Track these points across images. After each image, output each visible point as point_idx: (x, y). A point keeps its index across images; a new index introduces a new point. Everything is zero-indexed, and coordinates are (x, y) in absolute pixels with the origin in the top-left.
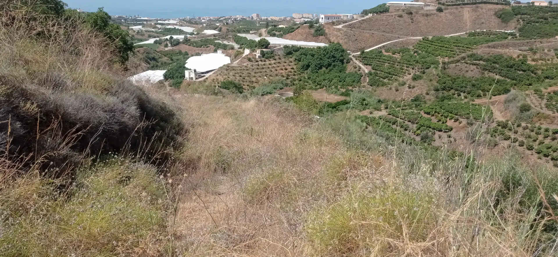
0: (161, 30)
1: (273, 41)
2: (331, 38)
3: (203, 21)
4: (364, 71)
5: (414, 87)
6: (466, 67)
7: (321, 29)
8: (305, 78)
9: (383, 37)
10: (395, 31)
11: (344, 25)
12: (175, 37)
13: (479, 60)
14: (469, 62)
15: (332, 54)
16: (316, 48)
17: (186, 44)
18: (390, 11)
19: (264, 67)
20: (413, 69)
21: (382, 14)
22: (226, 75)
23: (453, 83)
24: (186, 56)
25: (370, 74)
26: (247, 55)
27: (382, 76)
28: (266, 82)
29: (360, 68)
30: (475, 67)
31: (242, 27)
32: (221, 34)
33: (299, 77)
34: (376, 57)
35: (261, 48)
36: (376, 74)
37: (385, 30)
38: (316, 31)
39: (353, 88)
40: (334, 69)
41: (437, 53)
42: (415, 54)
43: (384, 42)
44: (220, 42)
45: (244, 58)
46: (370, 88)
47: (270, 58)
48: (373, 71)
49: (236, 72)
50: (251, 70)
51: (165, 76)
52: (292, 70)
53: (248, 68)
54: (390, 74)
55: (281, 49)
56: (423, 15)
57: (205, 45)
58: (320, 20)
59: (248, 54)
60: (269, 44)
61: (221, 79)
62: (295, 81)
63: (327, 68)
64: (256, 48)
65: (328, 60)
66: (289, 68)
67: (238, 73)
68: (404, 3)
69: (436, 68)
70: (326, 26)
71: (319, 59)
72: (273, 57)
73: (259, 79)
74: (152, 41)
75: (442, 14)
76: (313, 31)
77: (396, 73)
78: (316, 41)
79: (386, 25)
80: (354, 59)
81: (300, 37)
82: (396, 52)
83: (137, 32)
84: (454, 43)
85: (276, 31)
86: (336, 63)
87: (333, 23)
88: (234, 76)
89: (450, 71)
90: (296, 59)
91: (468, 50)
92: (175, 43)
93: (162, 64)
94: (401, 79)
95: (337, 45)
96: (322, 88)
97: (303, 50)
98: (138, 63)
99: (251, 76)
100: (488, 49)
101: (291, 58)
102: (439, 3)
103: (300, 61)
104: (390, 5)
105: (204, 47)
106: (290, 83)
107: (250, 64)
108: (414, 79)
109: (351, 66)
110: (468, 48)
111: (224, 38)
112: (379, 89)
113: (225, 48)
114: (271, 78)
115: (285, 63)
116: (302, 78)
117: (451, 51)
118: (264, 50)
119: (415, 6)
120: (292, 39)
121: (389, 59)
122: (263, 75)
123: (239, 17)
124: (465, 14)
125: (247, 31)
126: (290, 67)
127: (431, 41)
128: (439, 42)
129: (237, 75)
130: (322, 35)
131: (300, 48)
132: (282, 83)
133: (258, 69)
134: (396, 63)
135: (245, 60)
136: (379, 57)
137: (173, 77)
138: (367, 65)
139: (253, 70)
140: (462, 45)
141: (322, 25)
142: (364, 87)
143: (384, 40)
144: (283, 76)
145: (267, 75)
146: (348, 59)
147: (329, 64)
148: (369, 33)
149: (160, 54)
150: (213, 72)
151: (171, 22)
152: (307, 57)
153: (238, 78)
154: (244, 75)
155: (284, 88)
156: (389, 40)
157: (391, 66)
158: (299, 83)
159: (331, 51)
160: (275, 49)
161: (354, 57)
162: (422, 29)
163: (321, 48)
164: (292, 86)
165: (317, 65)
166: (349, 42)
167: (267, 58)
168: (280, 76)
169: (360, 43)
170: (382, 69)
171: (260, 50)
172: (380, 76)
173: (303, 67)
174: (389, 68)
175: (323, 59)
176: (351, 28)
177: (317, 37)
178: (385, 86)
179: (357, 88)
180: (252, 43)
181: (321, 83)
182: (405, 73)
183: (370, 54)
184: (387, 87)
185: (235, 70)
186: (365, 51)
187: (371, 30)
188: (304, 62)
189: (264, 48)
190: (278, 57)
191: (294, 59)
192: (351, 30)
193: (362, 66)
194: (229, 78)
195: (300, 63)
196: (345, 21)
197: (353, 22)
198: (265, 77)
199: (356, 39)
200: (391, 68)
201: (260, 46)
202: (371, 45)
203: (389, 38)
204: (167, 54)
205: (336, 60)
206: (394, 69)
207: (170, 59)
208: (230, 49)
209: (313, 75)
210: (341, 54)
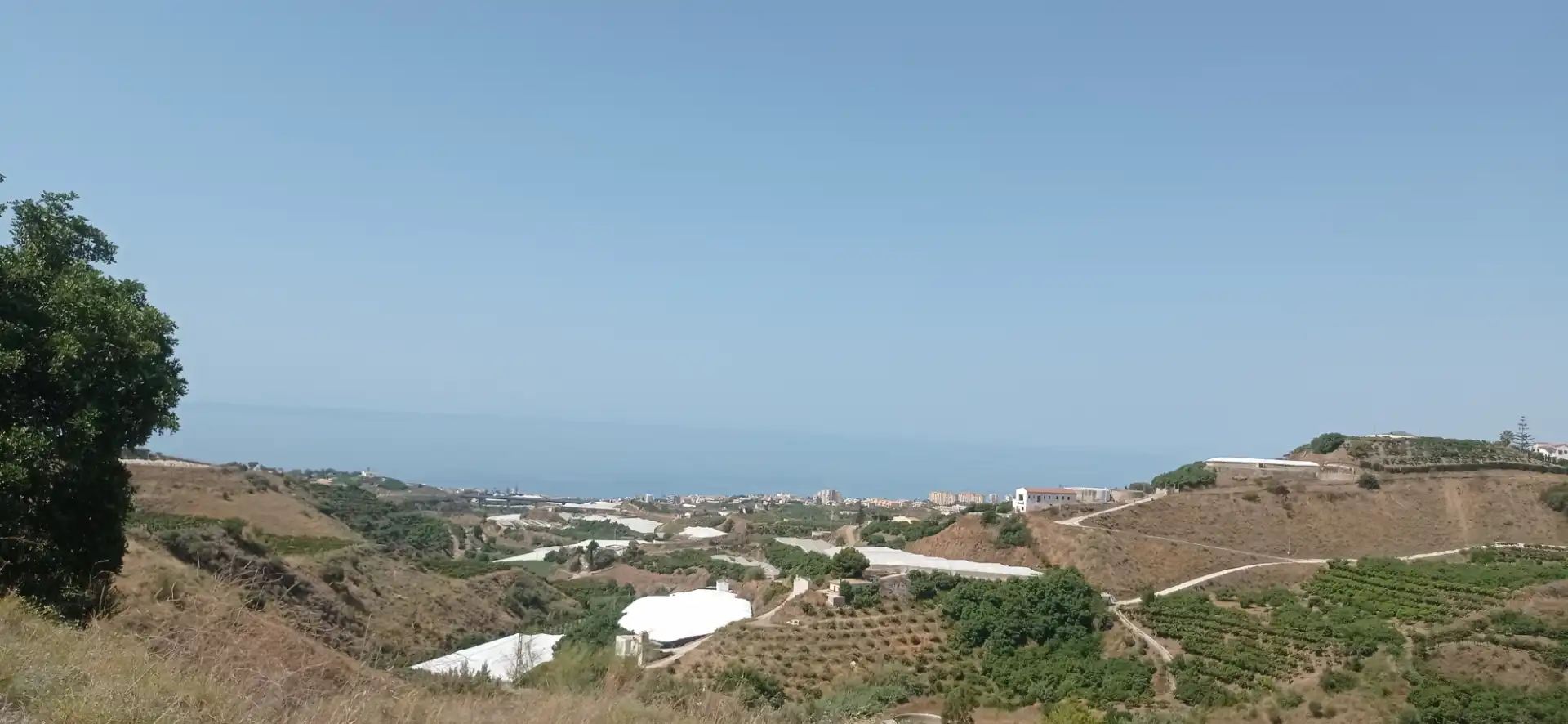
0: (568, 527)
1: (878, 557)
2: (1048, 555)
3: (686, 505)
4: (1159, 655)
5: (1331, 713)
6: (1495, 654)
7: (1019, 528)
8: (974, 671)
9: (1205, 555)
10: (1239, 541)
11: (1085, 517)
12: (603, 544)
13: (1536, 633)
14: (1501, 637)
15: (1054, 599)
16: (1005, 580)
17: (631, 565)
18: (1219, 481)
19: (850, 631)
20: (1319, 654)
21: (1196, 492)
22: (736, 653)
23: (1466, 706)
24: (629, 595)
25: (1179, 665)
26: (802, 596)
27: (1217, 672)
28: (856, 679)
29: (1145, 645)
30: (1525, 654)
31: (792, 520)
32: (729, 538)
33: (956, 667)
34: (1191, 614)
35: (844, 577)
36: (1200, 669)
37: (1210, 536)
38: (1005, 532)
39: (1128, 707)
40: (1064, 645)
41: (1386, 607)
42: (1315, 609)
43: (1210, 571)
44: (725, 558)
45: (792, 604)
46: (1186, 712)
47: (870, 606)
48: (1188, 657)
49: (765, 644)
50: (810, 639)
51: (558, 651)
52: (936, 646)
53: (800, 634)
54: (1244, 669)
55: (901, 579)
56: (1321, 497)
57: (684, 568)
58: (1015, 503)
59: (803, 592)
60: (867, 565)
61: (718, 663)
62: (944, 678)
63: (1041, 642)
64: (827, 578)
65: (1042, 618)
66: (924, 636)
67: (771, 648)
68: (1258, 461)
69: (1397, 654)
70: (1033, 519)
71: (1015, 614)
72: (878, 602)
73: (835, 667)
74: (539, 554)
75: (1377, 495)
76: (994, 532)
77: (1265, 667)
78: (1004, 562)
79: (1212, 523)
80: (1124, 618)
81: (955, 548)
82: (1252, 602)
83: (505, 531)
84: (1435, 579)
85: (887, 532)
86: (1069, 628)
87: (1054, 512)
88: (759, 656)
89: (1443, 667)
90: (945, 612)
91: (1486, 602)
92: (602, 559)
93: (556, 617)
94: (1284, 686)
95: (1070, 575)
96: (1031, 703)
97: (965, 587)
98: (490, 611)
99: (811, 659)
100: (1552, 600)
101: (932, 607)
102: (1364, 465)
103: (958, 618)
104: (1217, 465)
105: (680, 573)
106: (927, 683)
107: (808, 621)
108: (1331, 685)
109: (1115, 638)
110: (1485, 594)
111: (738, 547)
112: (1215, 714)
113: (737, 576)
114: (870, 666)
115: (915, 621)
116: (967, 672)
117: (1428, 602)
118: (852, 581)
119: (1290, 469)
120: (931, 554)
121: (1233, 620)
122: (846, 658)
123: (782, 498)
124: (1447, 495)
125: (804, 533)
126: (927, 635)
127: (1357, 572)
128: (1382, 573)
129: (768, 654)
130: (1022, 545)
131: (959, 580)
132: (905, 684)
133: (831, 636)
134: (1261, 635)
136: (1202, 614)
138: (1166, 636)
139: (818, 639)
140: (1464, 586)
141: (1022, 515)
142: (1164, 705)
143: (1208, 566)
144: (907, 663)
145: (859, 656)
146: (1106, 618)
147: (1046, 629)
148: (1160, 543)
149: (555, 590)
150: (697, 643)
151: (601, 505)
152: (981, 609)
153: (770, 662)
154: (788, 654)
155: (911, 699)
156: (1226, 567)
157: (1244, 643)
158: (956, 686)
159: (1053, 593)
160: (883, 582)
161: (1123, 612)
162: (1321, 536)
163: (1022, 581)
164: (934, 693)
165: (1010, 631)
166: (1105, 568)
167: (859, 607)
168: (897, 662)
169: (1139, 570)
170: (1216, 652)
171: (838, 581)
172: (1212, 675)
173: (968, 636)
174: (1240, 648)
175: (1029, 614)
176: (1106, 526)
177: (1008, 551)
178: (1235, 707)
179: (1142, 709)
180: (816, 562)
181: (1027, 689)
182: (1295, 666)
183: (1173, 605)
184: (1241, 711)
185: (764, 639)
186: (1156, 594)
187: (1166, 534)
188: (969, 621)
189: (850, 577)
190: (893, 603)
191: (941, 613)
192: (1108, 532)
193: (1152, 641)
194: (743, 661)
195: (957, 623)
196: (1089, 507)
197: (1111, 510)
198: (854, 663)
199: (1126, 561)
200: (1246, 649)
201: (839, 571)
202: (1168, 580)
203: (1223, 559)
204: (576, 591)
205: (1069, 620)
206: (1256, 651)
207: (580, 605)
208: (750, 579)
209: (1000, 661)
210: (1082, 600)
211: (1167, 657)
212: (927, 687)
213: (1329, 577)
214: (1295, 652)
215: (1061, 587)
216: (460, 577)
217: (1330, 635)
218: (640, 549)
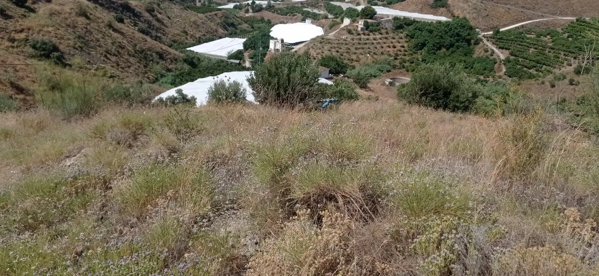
1: (380, 10)
2: (455, 11)
4: (499, 56)
8: (418, 60)
9: (522, 14)
10: (537, 8)
15: (457, 31)
16: (435, 22)
17: (269, 11)
19: (367, 42)
20: (575, 58)
22: (320, 49)
25: (507, 61)
26: (347, 26)
27: (525, 64)
28: (370, 61)
29: (493, 52)
32: (309, 1)
33: (410, 58)
34: (516, 39)
35: (365, 18)
36: (517, 63)
37: (524, 6)
38: (436, 1)
39: (484, 77)
40: (457, 51)
42: (570, 39)
43: (523, 21)
44: (309, 10)
45: (343, 29)
46: (509, 80)
47: (376, 32)
48: (512, 58)
49: (332, 46)
50: (351, 44)
51: (245, 45)
52: (402, 49)
53: (347, 42)
54: (538, 63)
55: (389, 20)
57: (292, 13)
59: (347, 24)
60: (375, 13)
62: (405, 63)
63: (448, 49)
64: (358, 19)
65: (449, 39)
66: (398, 45)
67: (335, 48)
71: (438, 37)
72: (379, 30)
73: (361, 56)
74: (231, 5)
76: (431, 1)
77: (549, 63)
78: (435, 14)
80: (485, 40)
81: (414, 7)
82: (541, 35)
86: (460, 44)
88: (329, 51)
90: (407, 35)
92: (257, 8)
93: (241, 31)
94: (557, 71)
95: (464, 20)
97: (417, 25)
98: (215, 28)
99: (351, 53)
101: (402, 33)
103: (413, 38)
105: (290, 15)
106: (398, 64)
107: (350, 37)
109: (480, 49)
111: (314, 6)
112: (525, 82)
113: (314, 17)
114: (375, 56)
115: (394, 38)
116: (415, 60)
118: (369, 21)
120: (402, 10)
121: (535, 42)
122: (365, 53)
126: (400, 45)
129: (333, 50)
130: (443, 7)
131: (414, 21)
132: (390, 64)
133: (359, 44)
134: (547, 49)
137: (254, 47)
138: (502, 48)
139: (354, 44)
142: (500, 77)
143: (523, 18)
144: (390, 55)
145: (371, 52)
146: (477, 40)
147: (451, 43)
148: (503, 8)
149: (240, 20)
150: (303, 44)
152: (423, 34)
153: (334, 53)
154: (341, 50)
155: (392, 70)
156: (530, 19)
157: (540, 53)
158: (410, 66)
159: (456, 28)
160: (382, 21)
161: (485, 37)
162: (574, 7)
163: (442, 23)
164: (401, 69)
165: (435, 44)
166: (478, 18)
167: (371, 31)
168: (386, 55)
170: (525, 56)
171: (363, 20)
172: (523, 65)
173: (416, 46)
174: (538, 54)
175: (444, 37)
177: (436, 9)
178: (534, 79)
179: (491, 79)
180: (353, 12)
182: (563, 63)
183: (508, 35)
184: (537, 81)
185: (331, 44)
186: (501, 30)
187: (506, 4)
188: (418, 39)
189: (367, 19)
190: (385, 31)
191: (406, 35)
192: (482, 2)
193: (496, 50)
194: (323, 52)
195: (412, 40)
198: (368, 55)
199: (488, 15)
200: (540, 55)
201: (364, 16)
202: (506, 23)
203: (529, 16)
204: (248, 21)
205: (461, 40)
206: (545, 56)
207: (250, 27)
208: (322, 19)
209: (429, 56)
210: (468, 32)
211: (502, 57)
212: (398, 66)
213: (576, 25)
214: (564, 57)
215: (459, 26)
216: (202, 13)
217: (581, 51)
218: (272, 5)
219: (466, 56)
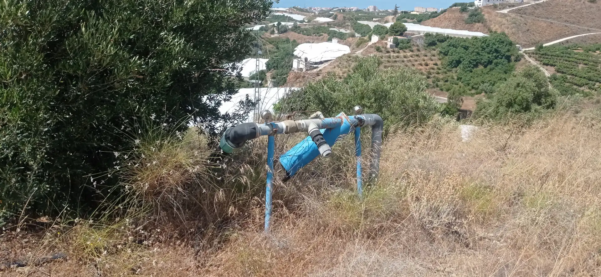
0: (268, 17)
1: (410, 27)
2: (492, 27)
3: (314, 11)
4: (543, 73)
7: (478, 14)
8: (453, 78)
9: (565, 28)
10: (582, 22)
11: (511, 9)
12: (283, 23)
15: (495, 47)
16: (470, 38)
17: (295, 32)
19: (398, 59)
22: (346, 67)
24: (295, 43)
25: (554, 78)
26: (375, 43)
27: (575, 82)
32: (336, 22)
33: (445, 76)
34: (562, 55)
35: (395, 35)
36: (565, 80)
37: (569, 19)
38: (471, 16)
40: (496, 68)
43: (567, 36)
44: (335, 30)
45: (371, 47)
47: (406, 48)
48: (559, 75)
51: (268, 65)
52: (436, 67)
54: (590, 80)
55: (421, 37)
57: (318, 33)
58: (476, 3)
59: (376, 42)
60: (406, 30)
62: (439, 81)
63: (485, 67)
64: (386, 36)
65: (487, 55)
66: (431, 63)
70: (486, 10)
71: (474, 54)
72: (410, 47)
74: (257, 28)
76: (466, 16)
78: (469, 30)
79: (571, 13)
80: (526, 57)
81: (447, 23)
82: (590, 50)
86: (499, 60)
87: (495, 7)
90: (441, 52)
92: (283, 30)
93: (266, 52)
95: (502, 36)
96: (480, 93)
101: (434, 50)
103: (446, 55)
105: (316, 35)
106: (431, 83)
107: (378, 54)
109: (521, 65)
111: (340, 26)
113: (341, 37)
115: (426, 56)
116: (449, 79)
118: (399, 37)
120: (434, 26)
121: (584, 58)
126: (432, 62)
130: (479, 22)
131: (448, 38)
133: (389, 62)
135: (372, 50)
136: (569, 55)
137: (277, 67)
138: (547, 65)
141: (479, 8)
143: (567, 33)
144: (422, 74)
146: (518, 56)
147: (489, 60)
148: (545, 22)
149: (265, 41)
150: (329, 62)
151: (281, 9)
152: (458, 50)
156: (575, 34)
157: (591, 69)
158: (444, 85)
159: (494, 44)
160: (412, 38)
161: (526, 54)
163: (478, 38)
164: (434, 88)
165: (471, 61)
166: (518, 33)
167: (401, 49)
168: (418, 73)
169: (534, 34)
170: (574, 73)
171: (392, 37)
172: (572, 83)
173: (451, 63)
174: (588, 71)
175: (481, 54)
176: (520, 14)
177: (471, 25)
180: (381, 29)
181: (478, 87)
183: (552, 51)
184: (591, 100)
186: (544, 45)
187: (547, 18)
188: (453, 56)
189: (397, 36)
190: (417, 48)
191: (439, 52)
192: (521, 16)
193: (540, 67)
195: (446, 57)
196: (512, 5)
197: (523, 6)
199: (528, 30)
200: (592, 71)
201: (393, 33)
202: (548, 39)
203: (574, 31)
204: (273, 42)
205: (500, 57)
206: (597, 72)
207: (275, 47)
208: (349, 37)
209: (465, 74)
210: (507, 48)
211: (548, 74)
212: (431, 85)
215: (498, 42)
218: (298, 25)
219: (506, 73)
